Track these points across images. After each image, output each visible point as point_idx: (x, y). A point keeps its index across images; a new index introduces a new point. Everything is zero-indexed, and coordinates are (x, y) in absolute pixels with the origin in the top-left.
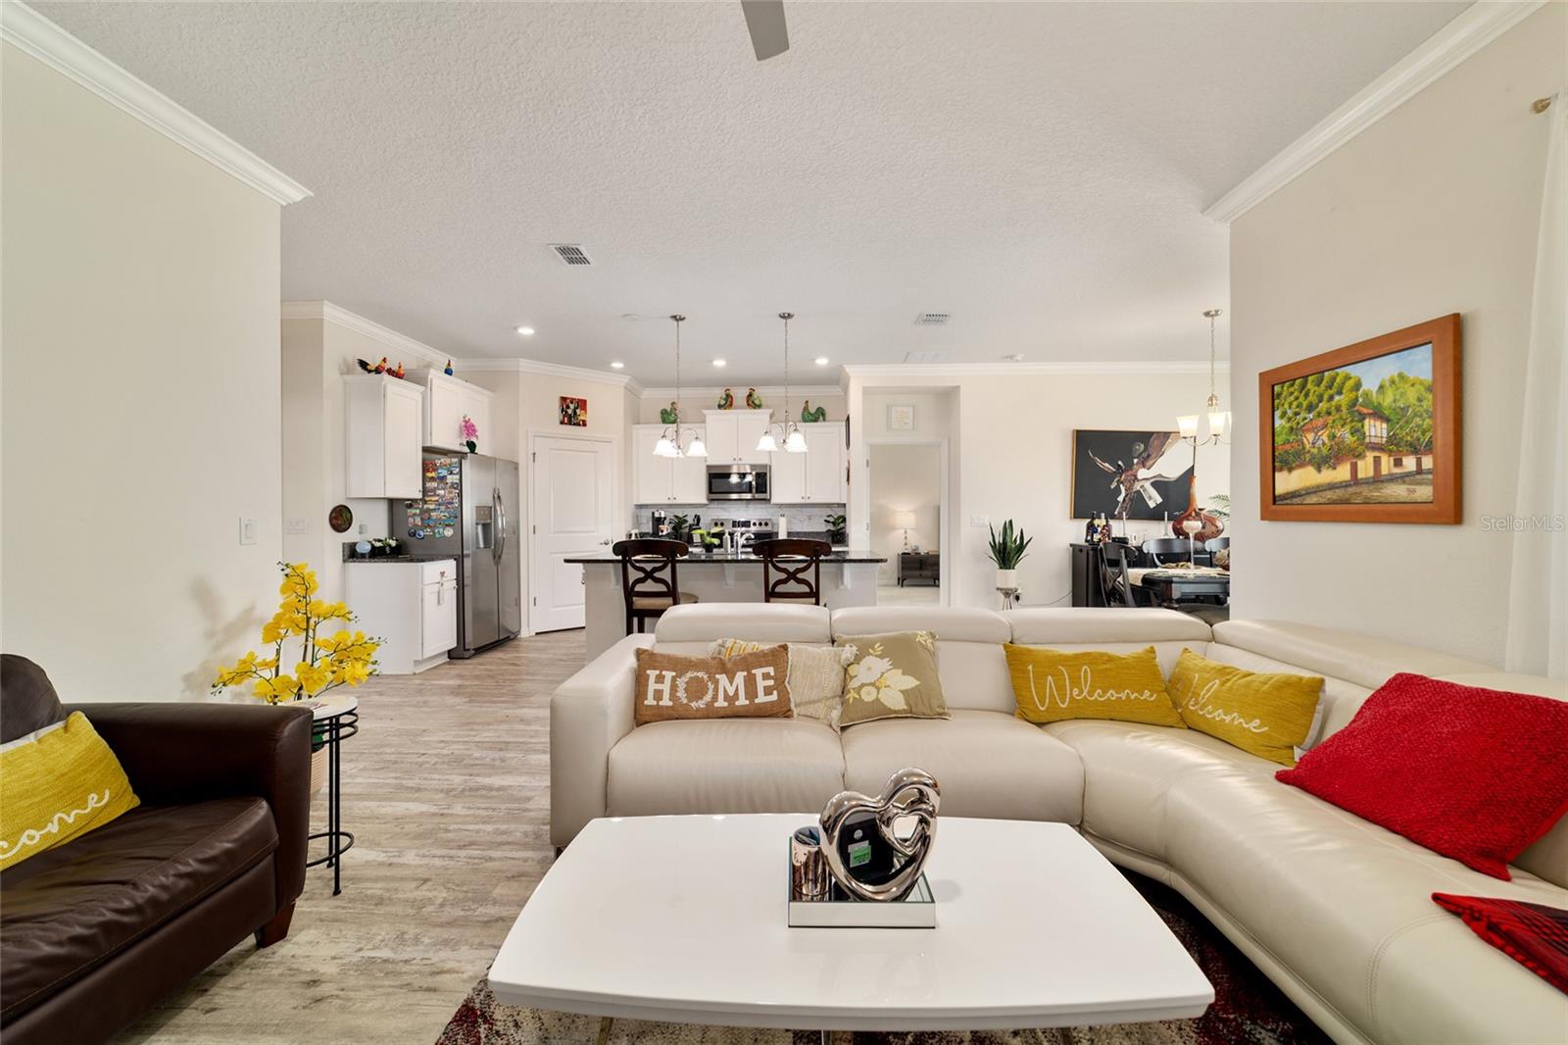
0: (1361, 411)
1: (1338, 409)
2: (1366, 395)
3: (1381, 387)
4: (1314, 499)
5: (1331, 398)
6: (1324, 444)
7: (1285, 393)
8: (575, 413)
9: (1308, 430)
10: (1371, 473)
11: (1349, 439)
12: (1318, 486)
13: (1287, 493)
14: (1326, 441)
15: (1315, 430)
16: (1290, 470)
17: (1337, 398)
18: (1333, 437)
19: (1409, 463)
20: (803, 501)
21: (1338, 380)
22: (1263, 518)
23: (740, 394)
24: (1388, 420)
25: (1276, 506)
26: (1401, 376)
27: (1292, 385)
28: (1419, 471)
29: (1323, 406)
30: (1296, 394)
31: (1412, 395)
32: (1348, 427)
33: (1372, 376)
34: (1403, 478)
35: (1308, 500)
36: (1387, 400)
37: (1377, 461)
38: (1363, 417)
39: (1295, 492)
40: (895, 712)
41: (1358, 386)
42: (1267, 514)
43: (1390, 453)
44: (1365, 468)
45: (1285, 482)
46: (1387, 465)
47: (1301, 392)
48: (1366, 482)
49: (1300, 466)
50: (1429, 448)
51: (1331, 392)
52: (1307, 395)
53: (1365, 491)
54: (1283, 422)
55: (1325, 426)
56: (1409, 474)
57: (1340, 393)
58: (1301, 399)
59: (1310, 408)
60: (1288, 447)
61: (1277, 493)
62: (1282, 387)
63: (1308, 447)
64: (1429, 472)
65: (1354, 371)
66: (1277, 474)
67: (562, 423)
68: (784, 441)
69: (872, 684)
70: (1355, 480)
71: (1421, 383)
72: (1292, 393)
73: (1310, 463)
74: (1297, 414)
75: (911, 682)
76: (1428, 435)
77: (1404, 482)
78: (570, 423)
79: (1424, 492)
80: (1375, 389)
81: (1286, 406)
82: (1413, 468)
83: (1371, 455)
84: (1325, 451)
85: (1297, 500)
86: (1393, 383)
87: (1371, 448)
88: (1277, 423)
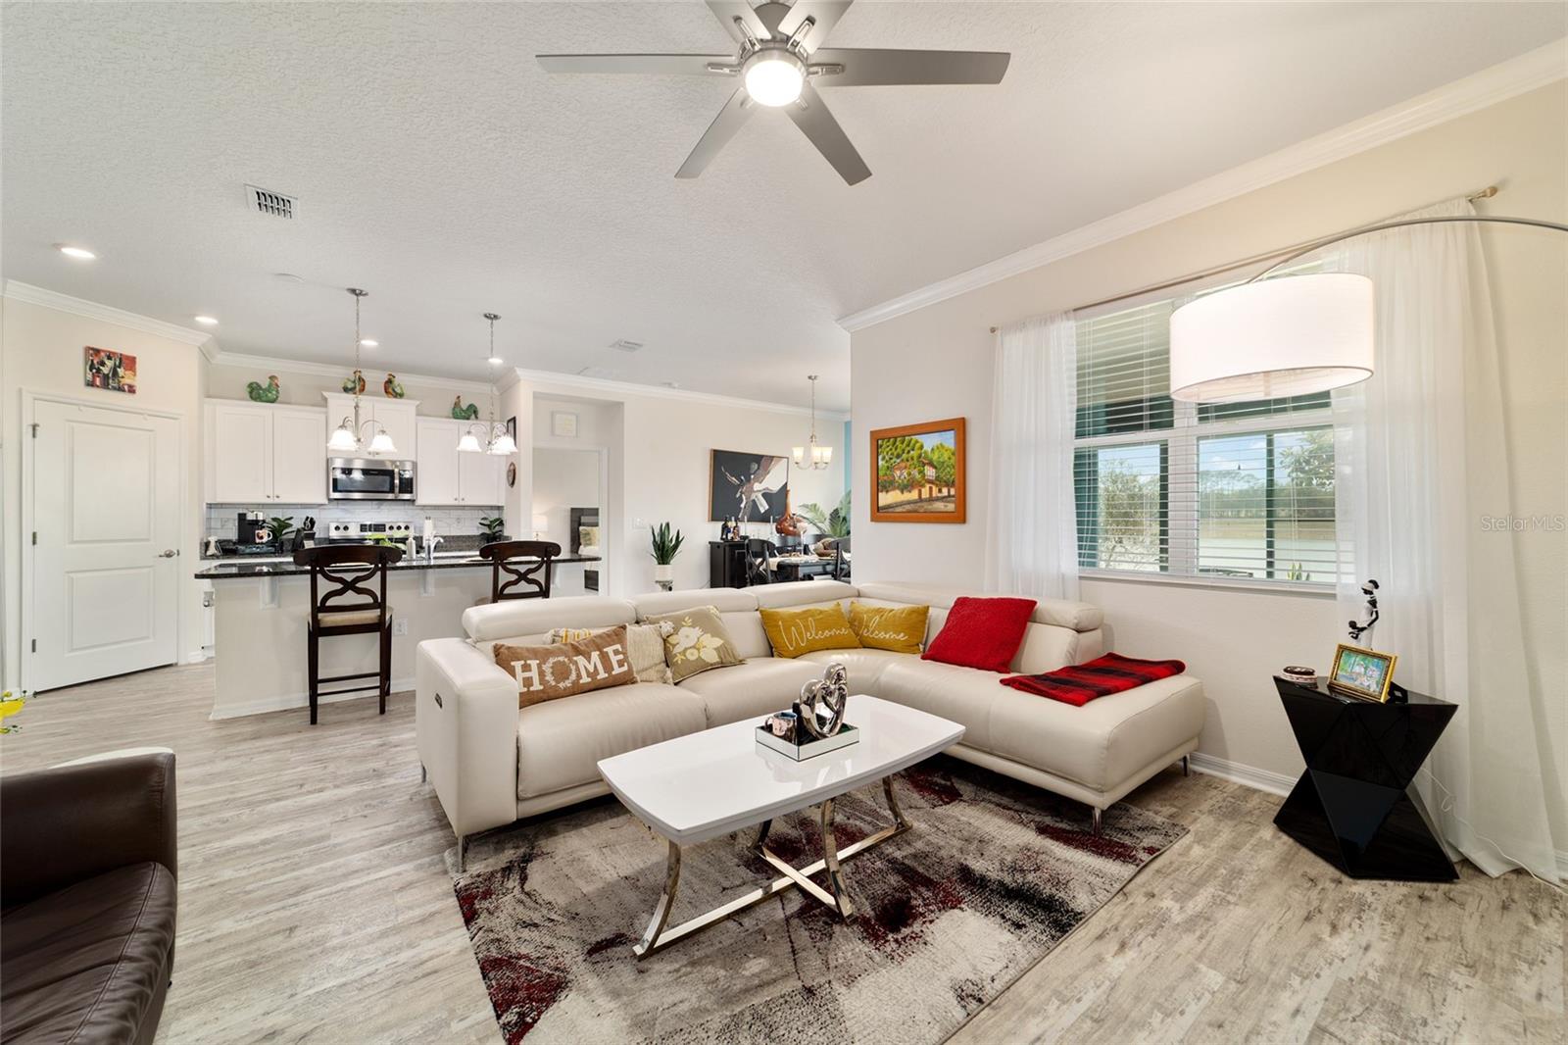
0: (924, 461)
1: (912, 459)
2: (926, 452)
3: (933, 449)
4: (900, 509)
5: (909, 452)
6: (905, 478)
7: (884, 446)
8: (115, 373)
9: (897, 469)
10: (928, 496)
11: (918, 476)
12: (902, 502)
13: (885, 506)
14: (906, 476)
15: (900, 469)
16: (887, 492)
17: (912, 452)
18: (909, 474)
19: (945, 491)
20: (456, 503)
21: (912, 442)
22: (872, 520)
23: (375, 378)
24: (935, 467)
25: (879, 513)
26: (941, 444)
27: (888, 441)
28: (949, 496)
29: (904, 456)
30: (890, 447)
31: (946, 456)
32: (917, 469)
33: (929, 442)
34: (942, 499)
35: (897, 510)
36: (935, 458)
37: (930, 489)
38: (924, 465)
39: (889, 505)
40: (712, 665)
41: (922, 447)
42: (874, 519)
43: (937, 485)
44: (925, 494)
45: (885, 499)
46: (935, 493)
47: (893, 446)
48: (926, 500)
49: (894, 489)
50: (953, 484)
51: (908, 448)
52: (896, 449)
53: (925, 505)
54: (884, 462)
55: (906, 467)
56: (945, 497)
57: (913, 449)
58: (893, 450)
59: (898, 456)
60: (886, 478)
61: (880, 505)
62: (883, 442)
63: (897, 478)
64: (953, 496)
65: (920, 438)
66: (880, 494)
67: (91, 384)
68: (489, 443)
69: (694, 647)
70: (920, 499)
71: (950, 450)
72: (888, 446)
73: (898, 488)
74: (891, 459)
75: (718, 642)
76: (953, 477)
77: (942, 501)
78: (105, 385)
79: (951, 507)
80: (929, 450)
81: (885, 453)
82: (946, 494)
83: (928, 486)
84: (905, 482)
85: (891, 510)
86: (938, 448)
87: (928, 481)
88: (880, 463)
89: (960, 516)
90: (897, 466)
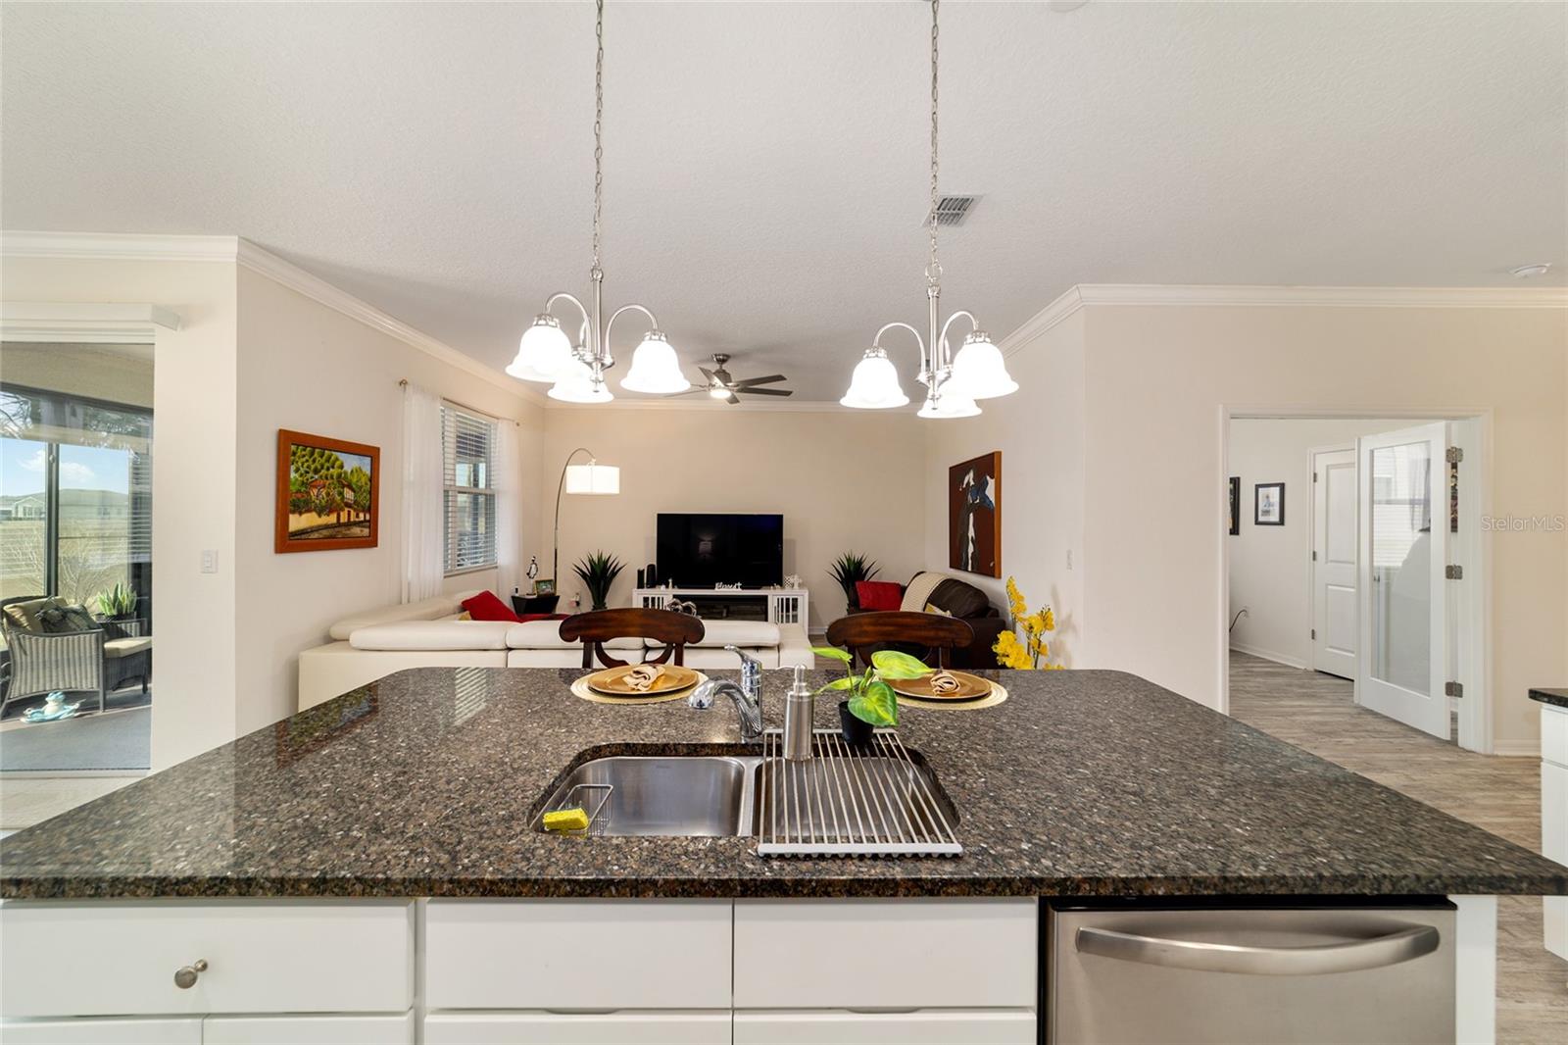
0: (343, 482)
1: (332, 477)
2: (346, 473)
3: (352, 471)
4: (316, 535)
5: (328, 469)
6: (323, 498)
7: (299, 454)
9: (315, 487)
10: (346, 520)
11: (338, 498)
12: (319, 526)
13: (299, 531)
14: (325, 496)
15: (319, 488)
16: (301, 514)
17: (331, 470)
18: (328, 494)
19: (361, 516)
21: (332, 458)
22: (276, 549)
24: (354, 491)
25: (286, 541)
26: (359, 468)
27: (305, 450)
28: (366, 521)
29: (323, 472)
30: (307, 457)
31: (363, 480)
32: (336, 491)
33: (349, 463)
34: (359, 524)
35: (311, 536)
37: (349, 514)
38: (343, 486)
39: (304, 530)
41: (342, 467)
42: (280, 547)
43: (355, 510)
44: (344, 517)
45: (297, 522)
46: (353, 516)
47: (310, 457)
48: (344, 525)
49: (308, 511)
50: (368, 510)
51: (327, 464)
52: (314, 461)
53: (344, 531)
54: (297, 475)
55: (324, 487)
56: (362, 522)
57: (333, 467)
58: (310, 462)
59: (316, 471)
60: (299, 495)
61: (289, 531)
62: (297, 449)
63: (313, 498)
64: (369, 521)
65: (342, 457)
66: (288, 516)
70: (339, 524)
71: (367, 475)
72: (304, 456)
73: (315, 510)
74: (307, 472)
76: (369, 502)
77: (360, 526)
79: (367, 532)
80: (349, 471)
81: (300, 464)
82: (362, 519)
83: (347, 509)
84: (324, 503)
85: (303, 536)
86: (356, 471)
87: (348, 505)
88: (293, 475)
89: (371, 541)
90: (313, 484)
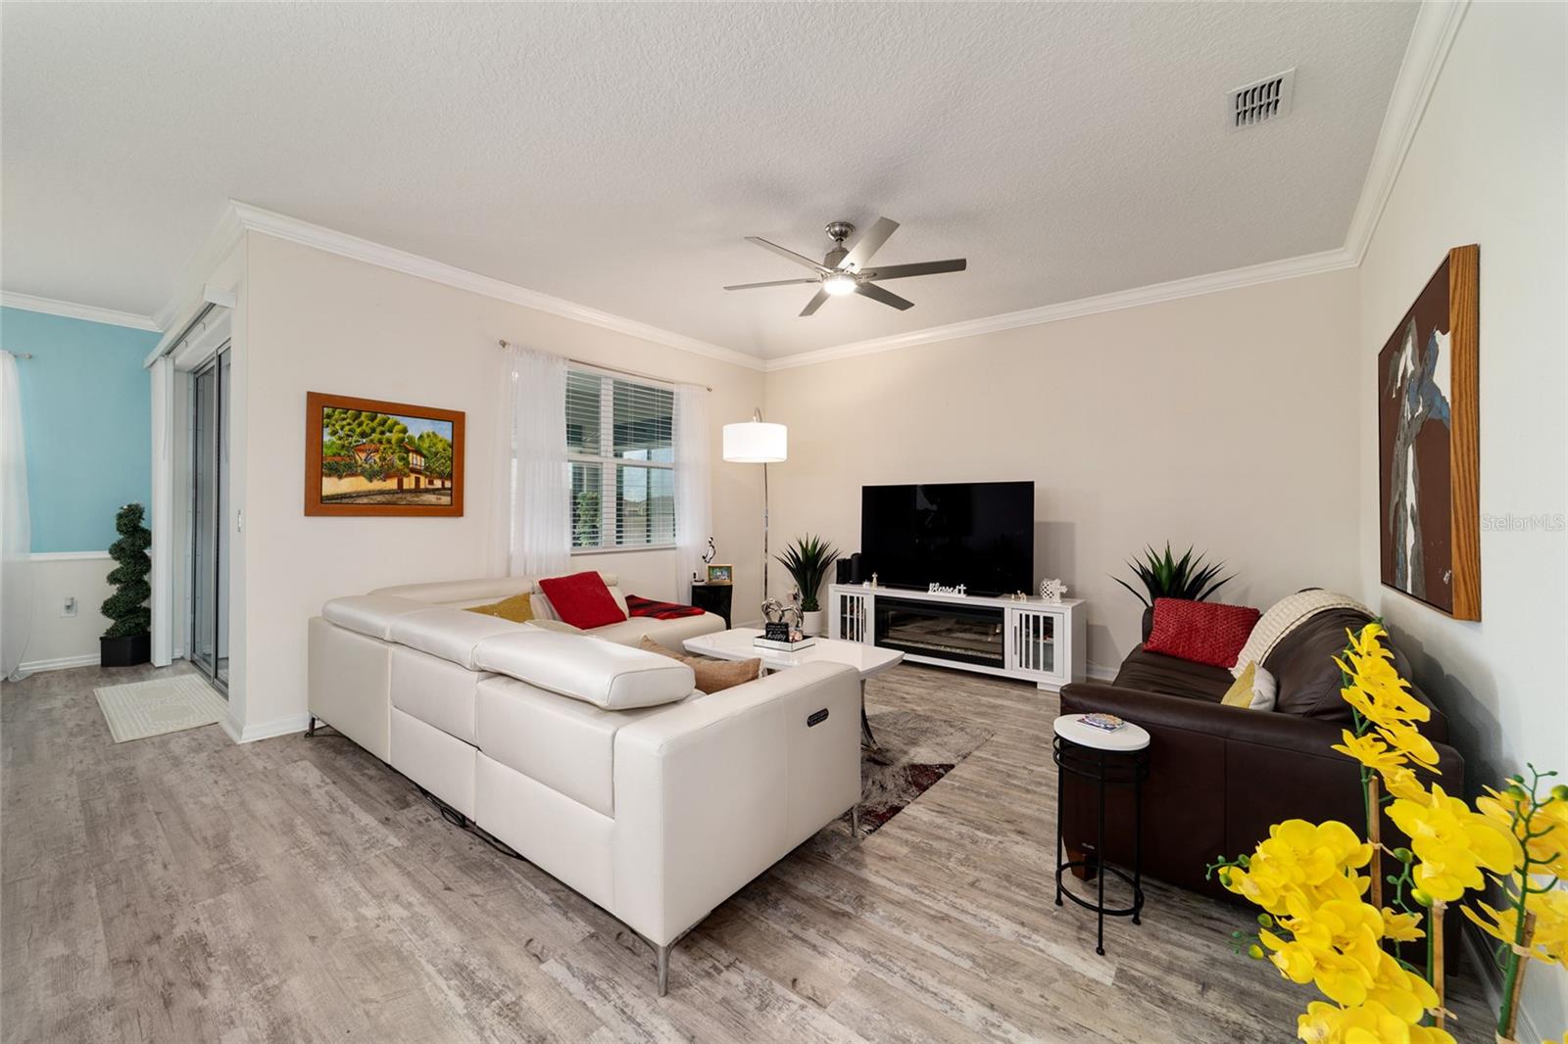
0: (406, 446)
2: (411, 439)
3: (421, 437)
4: (365, 501)
5: (382, 433)
6: (375, 462)
7: (336, 417)
9: (360, 451)
10: (413, 486)
11: (399, 464)
12: (370, 491)
13: (338, 495)
14: (378, 460)
15: (369, 452)
16: (341, 477)
17: (388, 434)
18: (383, 459)
19: (438, 484)
21: (389, 422)
22: (307, 513)
24: (425, 456)
25: (323, 504)
26: (433, 433)
27: (346, 413)
28: (443, 488)
29: (375, 436)
30: (348, 421)
31: (440, 446)
32: (396, 456)
33: (417, 428)
34: (434, 491)
35: (359, 501)
36: (423, 445)
37: (417, 480)
38: (408, 451)
39: (345, 494)
41: (405, 431)
42: (310, 510)
43: (426, 476)
44: (409, 483)
45: (331, 486)
46: (424, 483)
47: (354, 421)
48: (410, 491)
49: (353, 475)
50: (447, 477)
51: (381, 428)
52: (360, 425)
53: (409, 497)
54: (334, 438)
55: (377, 451)
56: (437, 489)
57: (391, 431)
58: (354, 425)
59: (363, 435)
60: (337, 459)
61: (324, 494)
62: (334, 412)
63: (360, 462)
64: (448, 489)
65: (404, 421)
66: (324, 478)
70: (400, 490)
71: (446, 441)
72: (344, 419)
73: (362, 474)
74: (348, 436)
76: (449, 470)
77: (434, 494)
79: (446, 500)
80: (417, 436)
81: (338, 427)
82: (440, 486)
83: (413, 476)
84: (376, 467)
85: (344, 501)
86: (429, 436)
87: (413, 471)
88: (327, 438)
89: (455, 509)
90: (361, 447)
